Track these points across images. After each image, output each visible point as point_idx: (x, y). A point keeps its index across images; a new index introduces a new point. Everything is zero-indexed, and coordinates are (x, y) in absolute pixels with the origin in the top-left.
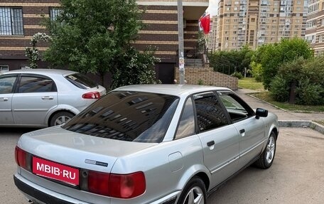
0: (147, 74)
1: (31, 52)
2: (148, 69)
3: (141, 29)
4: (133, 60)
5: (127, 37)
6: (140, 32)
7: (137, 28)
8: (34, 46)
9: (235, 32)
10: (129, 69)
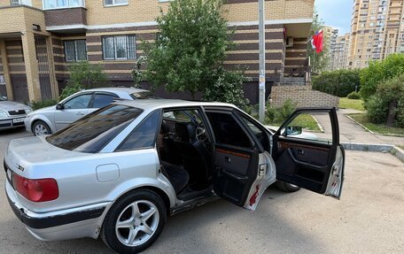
0: (234, 94)
1: (136, 74)
2: (235, 87)
3: (226, 50)
4: (220, 79)
5: (215, 57)
6: (226, 53)
7: (223, 48)
8: (139, 68)
9: (369, 50)
10: (216, 88)
